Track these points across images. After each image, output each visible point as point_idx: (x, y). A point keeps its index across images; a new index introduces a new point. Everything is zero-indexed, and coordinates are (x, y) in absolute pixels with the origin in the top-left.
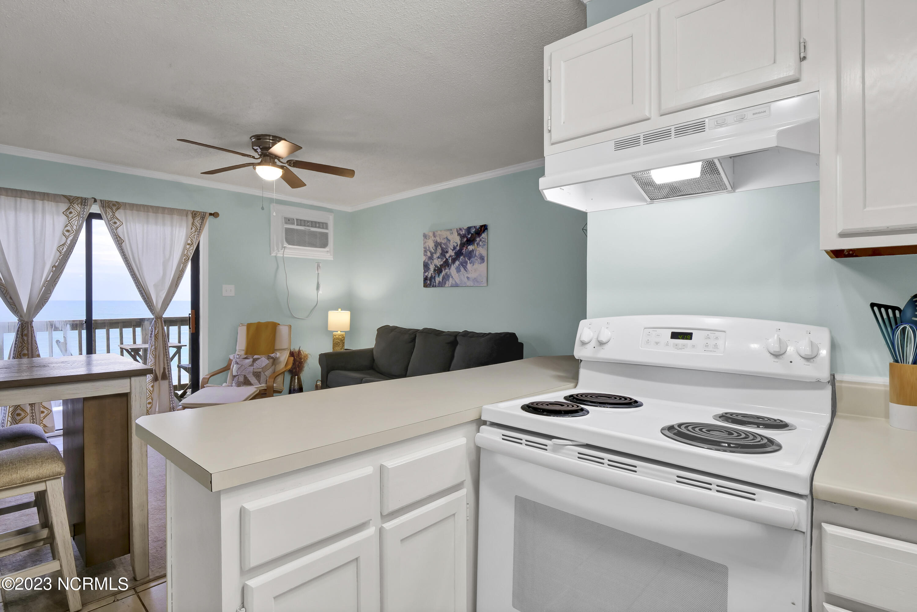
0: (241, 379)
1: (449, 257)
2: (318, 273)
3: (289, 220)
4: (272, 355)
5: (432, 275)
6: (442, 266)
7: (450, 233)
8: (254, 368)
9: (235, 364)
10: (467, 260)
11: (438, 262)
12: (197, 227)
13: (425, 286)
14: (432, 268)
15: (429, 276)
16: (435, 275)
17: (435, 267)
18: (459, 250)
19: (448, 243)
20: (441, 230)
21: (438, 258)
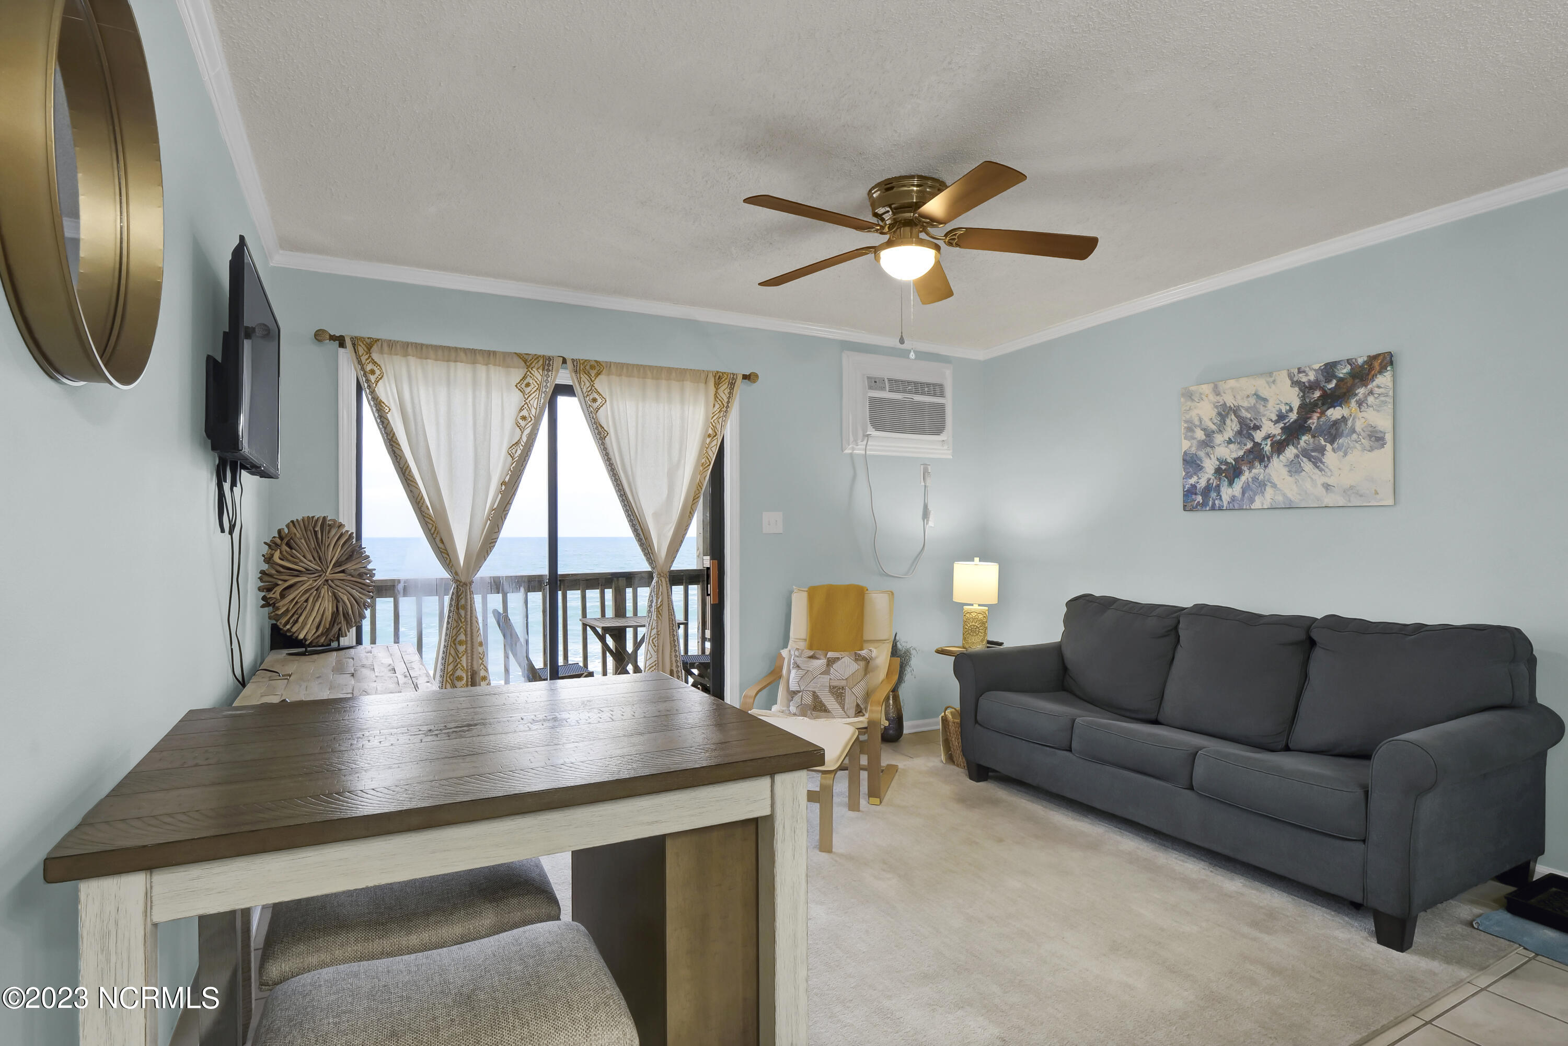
0: (808, 700)
1: (1265, 438)
2: (925, 486)
3: (875, 382)
4: (863, 653)
5: (1211, 481)
6: (1243, 461)
7: (1268, 383)
8: (830, 679)
9: (793, 668)
10: (1323, 443)
11: (1230, 453)
12: (724, 402)
13: (1188, 506)
14: (1209, 466)
15: (1203, 483)
16: (1218, 483)
17: (1218, 463)
18: (1295, 421)
19: (1262, 406)
20: (1237, 378)
21: (1227, 443)
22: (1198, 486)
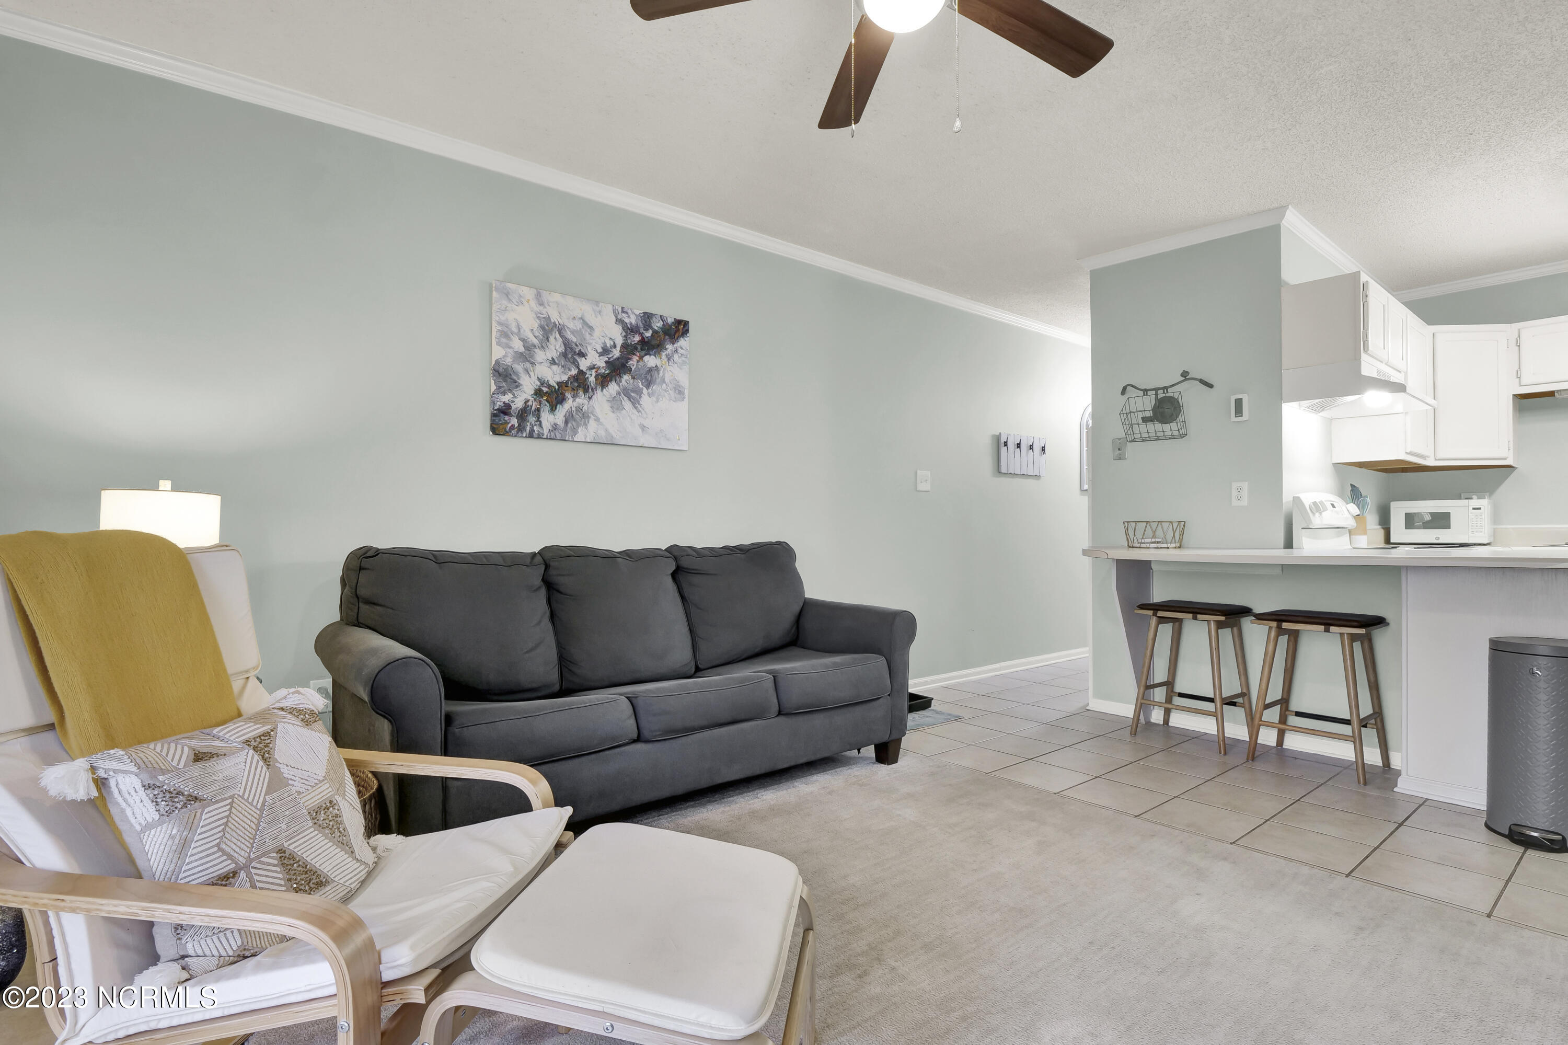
1: (590, 368)
5: (530, 403)
6: (567, 386)
7: (594, 311)
10: (641, 386)
11: (555, 376)
13: (497, 429)
14: (528, 385)
15: (518, 404)
16: (538, 406)
17: (539, 383)
18: (618, 359)
19: (587, 333)
20: (564, 294)
21: (550, 363)
22: (513, 407)
